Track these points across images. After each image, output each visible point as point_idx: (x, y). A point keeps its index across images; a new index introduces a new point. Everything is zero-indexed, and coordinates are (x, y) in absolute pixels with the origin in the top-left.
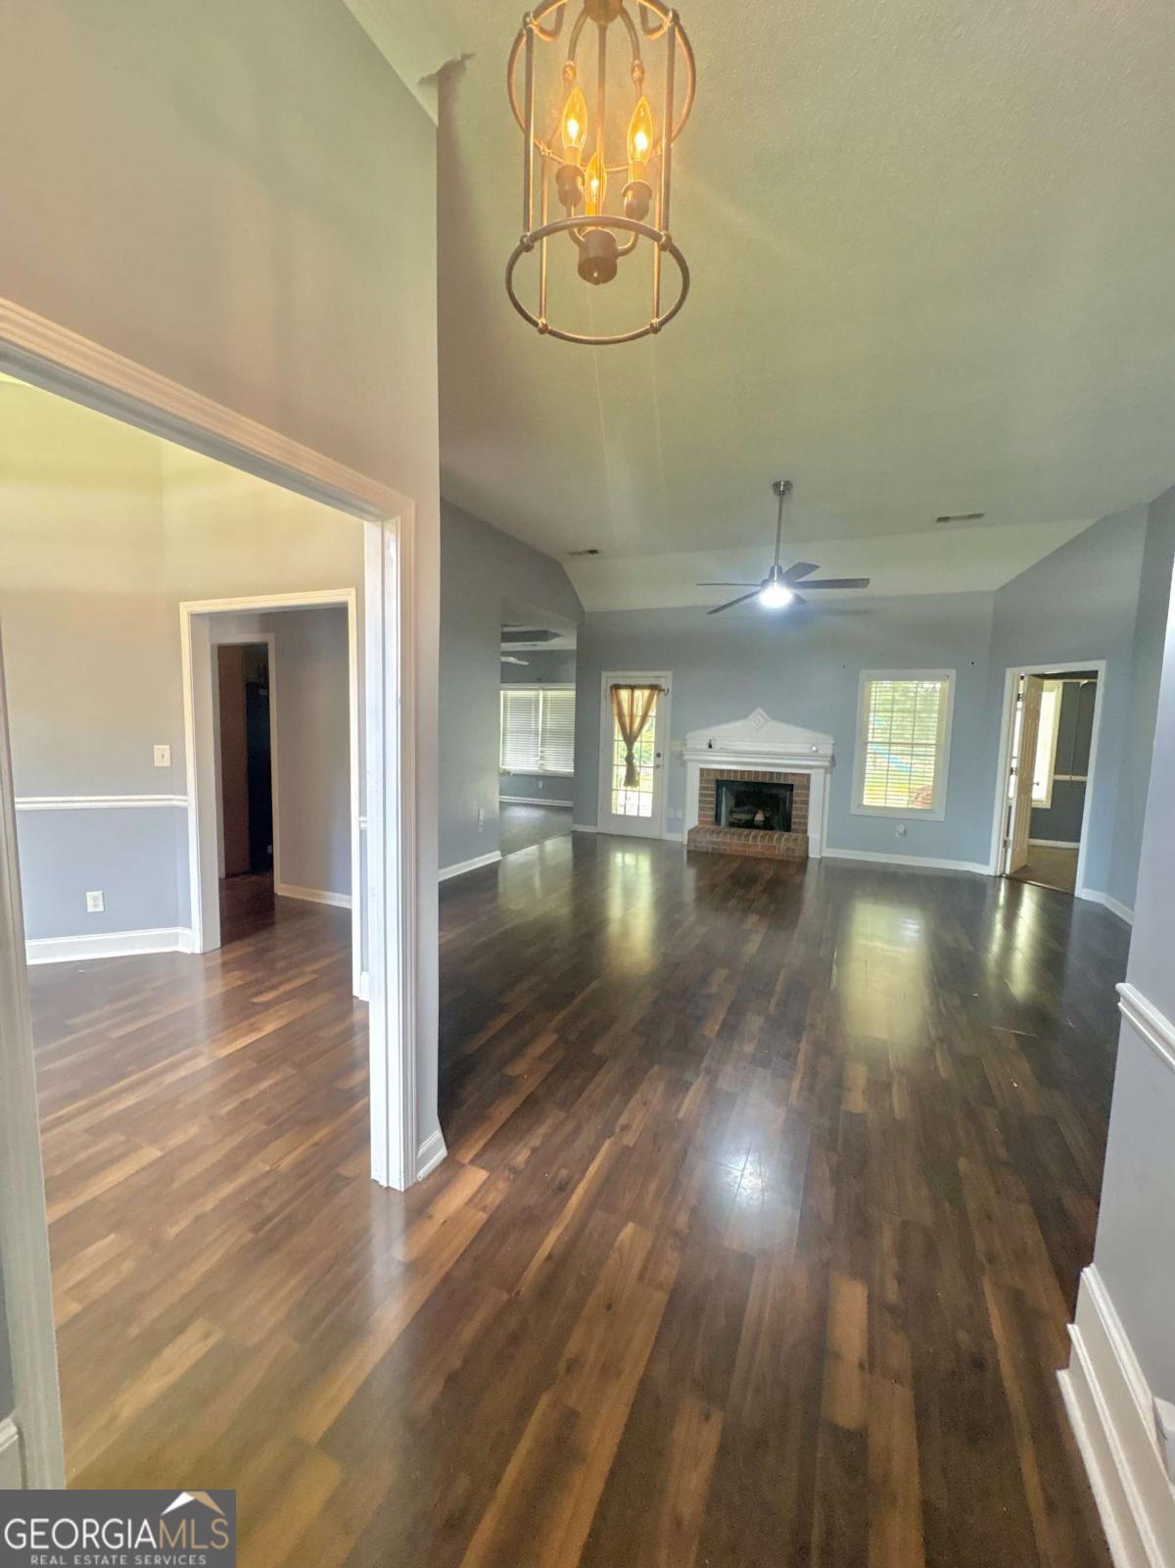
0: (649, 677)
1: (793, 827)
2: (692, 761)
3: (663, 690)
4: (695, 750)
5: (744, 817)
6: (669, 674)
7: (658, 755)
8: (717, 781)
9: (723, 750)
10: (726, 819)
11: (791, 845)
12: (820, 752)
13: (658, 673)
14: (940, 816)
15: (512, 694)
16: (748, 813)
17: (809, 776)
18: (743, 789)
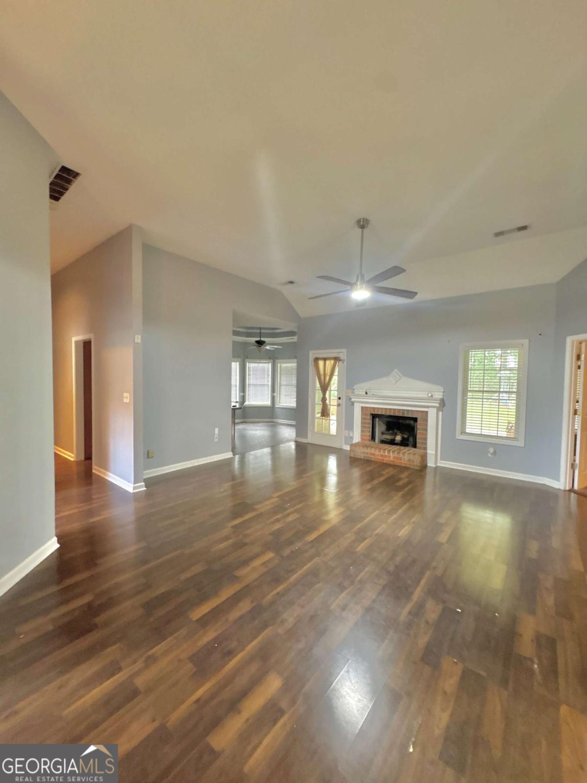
0: (333, 353)
1: (418, 445)
2: (357, 402)
3: (342, 360)
4: (358, 396)
5: (389, 437)
6: (344, 350)
7: (339, 398)
8: (372, 414)
9: (374, 396)
10: (379, 438)
11: (412, 457)
12: (434, 397)
13: (338, 350)
14: (521, 443)
15: (284, 365)
16: (390, 434)
17: (427, 412)
18: (390, 420)
